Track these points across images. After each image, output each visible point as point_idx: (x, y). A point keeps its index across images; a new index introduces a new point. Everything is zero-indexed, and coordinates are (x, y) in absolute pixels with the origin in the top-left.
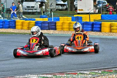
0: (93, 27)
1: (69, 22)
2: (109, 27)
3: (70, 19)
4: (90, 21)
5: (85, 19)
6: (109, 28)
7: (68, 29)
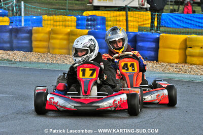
1: (68, 30)
2: (180, 49)
4: (127, 29)
5: (115, 23)
6: (182, 51)
7: (64, 51)
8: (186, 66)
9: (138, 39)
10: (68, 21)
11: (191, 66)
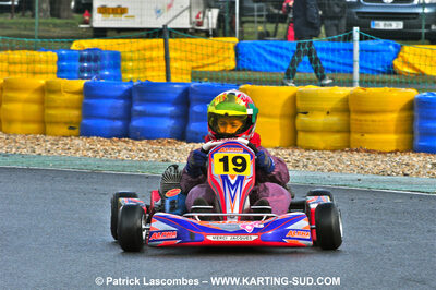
0: (184, 117)
1: (41, 81)
2: (282, 116)
3: (47, 62)
4: (168, 77)
5: (141, 65)
6: (286, 122)
7: (33, 127)
8: (297, 152)
9: (193, 97)
10: (40, 62)
11: (307, 153)
